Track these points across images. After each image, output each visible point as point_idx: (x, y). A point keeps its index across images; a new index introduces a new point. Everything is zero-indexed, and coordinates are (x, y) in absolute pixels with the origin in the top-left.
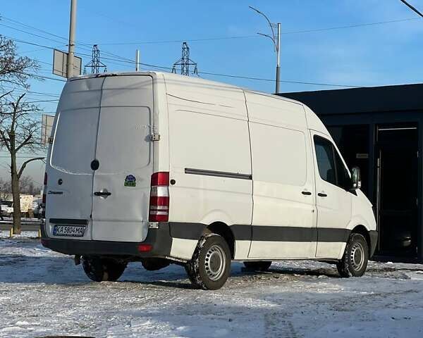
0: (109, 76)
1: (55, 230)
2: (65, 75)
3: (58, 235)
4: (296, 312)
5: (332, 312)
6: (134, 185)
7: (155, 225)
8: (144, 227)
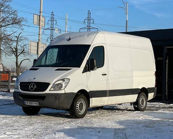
2: (38, 24)
4: (129, 128)
5: (145, 128)
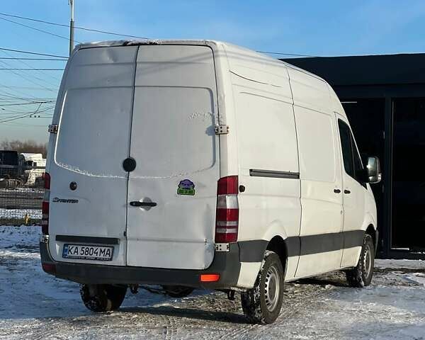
0: (145, 44)
1: (64, 250)
3: (70, 258)
6: (192, 193)
7: (224, 247)
8: (208, 249)
